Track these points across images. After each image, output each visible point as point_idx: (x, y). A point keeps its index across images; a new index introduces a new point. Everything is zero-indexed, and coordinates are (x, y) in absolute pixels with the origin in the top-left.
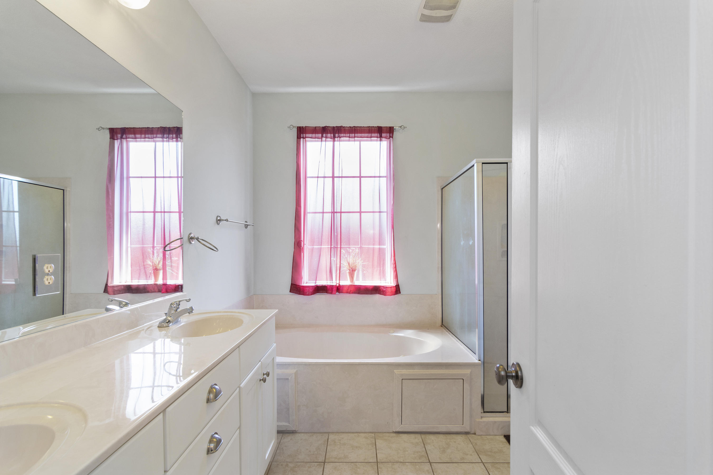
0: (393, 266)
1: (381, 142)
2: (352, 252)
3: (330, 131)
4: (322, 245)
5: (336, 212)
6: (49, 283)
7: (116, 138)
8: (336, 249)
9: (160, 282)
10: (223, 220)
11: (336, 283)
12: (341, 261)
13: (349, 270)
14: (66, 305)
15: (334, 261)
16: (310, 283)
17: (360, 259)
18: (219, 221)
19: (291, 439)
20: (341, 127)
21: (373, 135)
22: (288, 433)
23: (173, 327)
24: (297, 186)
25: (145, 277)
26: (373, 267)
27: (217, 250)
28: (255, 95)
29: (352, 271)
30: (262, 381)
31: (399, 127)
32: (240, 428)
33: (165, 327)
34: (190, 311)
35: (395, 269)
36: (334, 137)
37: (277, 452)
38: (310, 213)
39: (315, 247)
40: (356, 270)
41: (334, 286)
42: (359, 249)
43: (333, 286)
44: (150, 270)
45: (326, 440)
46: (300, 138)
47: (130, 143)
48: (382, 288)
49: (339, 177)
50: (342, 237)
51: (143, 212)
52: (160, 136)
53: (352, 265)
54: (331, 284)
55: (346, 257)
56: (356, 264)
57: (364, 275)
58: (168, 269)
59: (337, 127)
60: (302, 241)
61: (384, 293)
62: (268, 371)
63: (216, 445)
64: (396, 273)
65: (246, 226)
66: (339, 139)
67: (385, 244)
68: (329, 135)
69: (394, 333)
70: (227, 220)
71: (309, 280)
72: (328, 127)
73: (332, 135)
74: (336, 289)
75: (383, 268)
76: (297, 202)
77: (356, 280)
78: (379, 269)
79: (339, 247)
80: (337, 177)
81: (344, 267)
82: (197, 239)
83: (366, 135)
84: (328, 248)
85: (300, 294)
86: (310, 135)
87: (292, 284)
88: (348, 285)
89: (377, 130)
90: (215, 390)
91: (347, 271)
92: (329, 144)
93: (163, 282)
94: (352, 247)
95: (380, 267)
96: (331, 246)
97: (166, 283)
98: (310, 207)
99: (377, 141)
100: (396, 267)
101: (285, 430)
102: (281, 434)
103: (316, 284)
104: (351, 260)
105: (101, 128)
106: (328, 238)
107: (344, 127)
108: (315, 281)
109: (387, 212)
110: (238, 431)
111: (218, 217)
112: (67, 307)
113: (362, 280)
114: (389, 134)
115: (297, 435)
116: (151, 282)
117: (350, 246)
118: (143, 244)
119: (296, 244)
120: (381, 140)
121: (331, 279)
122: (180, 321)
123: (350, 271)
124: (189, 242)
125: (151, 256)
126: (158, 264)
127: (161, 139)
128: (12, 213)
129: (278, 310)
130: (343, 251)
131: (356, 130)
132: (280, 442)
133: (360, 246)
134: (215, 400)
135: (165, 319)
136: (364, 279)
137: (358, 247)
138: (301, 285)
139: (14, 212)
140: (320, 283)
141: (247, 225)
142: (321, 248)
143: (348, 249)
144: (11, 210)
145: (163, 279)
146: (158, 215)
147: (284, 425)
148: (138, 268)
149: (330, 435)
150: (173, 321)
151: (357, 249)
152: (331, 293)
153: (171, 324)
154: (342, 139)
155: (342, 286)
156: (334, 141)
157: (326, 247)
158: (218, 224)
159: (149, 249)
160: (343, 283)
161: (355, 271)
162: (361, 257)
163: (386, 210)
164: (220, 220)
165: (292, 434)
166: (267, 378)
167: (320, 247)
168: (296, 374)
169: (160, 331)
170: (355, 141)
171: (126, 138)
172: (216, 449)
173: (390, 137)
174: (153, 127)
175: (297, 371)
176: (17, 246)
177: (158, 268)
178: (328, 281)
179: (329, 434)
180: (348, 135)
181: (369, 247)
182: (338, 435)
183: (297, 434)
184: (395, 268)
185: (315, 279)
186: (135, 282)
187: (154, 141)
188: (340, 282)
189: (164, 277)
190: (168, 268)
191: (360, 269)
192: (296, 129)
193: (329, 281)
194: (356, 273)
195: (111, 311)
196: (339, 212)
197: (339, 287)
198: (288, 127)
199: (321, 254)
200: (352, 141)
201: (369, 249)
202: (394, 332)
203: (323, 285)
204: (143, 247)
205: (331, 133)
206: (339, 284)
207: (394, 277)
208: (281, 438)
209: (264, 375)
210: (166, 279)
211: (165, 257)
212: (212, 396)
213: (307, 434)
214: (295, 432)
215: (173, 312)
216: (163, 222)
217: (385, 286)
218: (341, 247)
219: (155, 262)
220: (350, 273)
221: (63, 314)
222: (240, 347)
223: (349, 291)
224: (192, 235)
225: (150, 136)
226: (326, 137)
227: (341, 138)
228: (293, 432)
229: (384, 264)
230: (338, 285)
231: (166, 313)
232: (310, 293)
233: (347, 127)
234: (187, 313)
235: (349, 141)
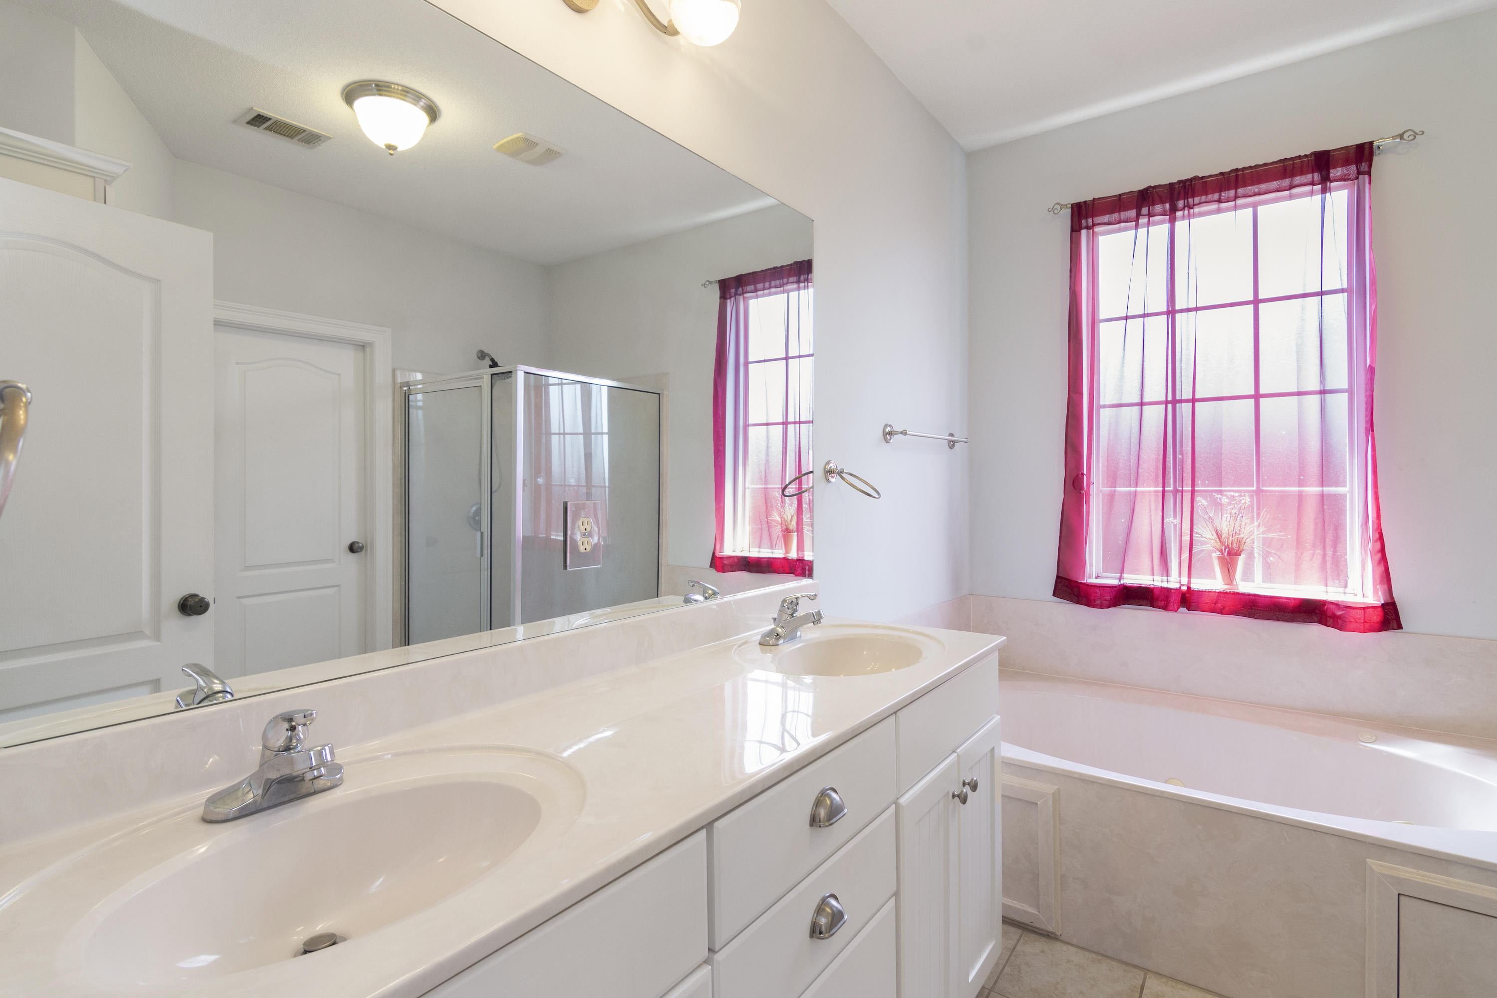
0: (1373, 546)
1: (1328, 195)
2: (1229, 504)
3: (1160, 197)
4: (1139, 483)
5: (1181, 401)
6: (585, 549)
7: (728, 297)
8: (1179, 495)
9: (793, 555)
10: (897, 433)
11: (1180, 582)
12: (1195, 527)
13: (1221, 551)
14: (661, 584)
15: (1175, 526)
16: (1106, 578)
17: (1256, 524)
18: (888, 434)
19: (1043, 951)
20: (1196, 178)
21: (1298, 180)
22: (1035, 932)
23: (786, 648)
24: (1072, 346)
25: (769, 545)
26: (1298, 548)
27: (876, 496)
28: (972, 156)
29: (1229, 553)
30: (957, 799)
31: (1393, 137)
32: (897, 894)
33: (771, 646)
34: (816, 618)
35: (1379, 555)
36: (1174, 209)
37: (1005, 971)
38: (1104, 407)
39: (1118, 489)
40: (1243, 553)
41: (1174, 589)
42: (1251, 497)
43: (1168, 590)
44: (777, 531)
45: (1136, 987)
46: (1079, 230)
47: (751, 301)
48: (1333, 607)
49: (1188, 310)
50: (1197, 465)
51: (767, 424)
52: (794, 279)
53: (1228, 538)
54: (1165, 585)
55: (1210, 517)
56: (1242, 536)
57: (1268, 568)
58: (808, 531)
59: (1180, 182)
60: (1085, 476)
61: (1340, 622)
62: (975, 779)
63: (830, 922)
64: (1382, 568)
65: (952, 444)
66: (1186, 212)
67: (1345, 482)
68: (1158, 208)
69: (1375, 744)
70: (904, 433)
71: (1105, 570)
72: (1155, 187)
73: (1167, 206)
74: (1179, 598)
75: (1335, 552)
76: (1071, 382)
77: (1243, 580)
78: (1319, 552)
79: (1187, 491)
80: (1182, 311)
81: (1203, 543)
82: (840, 473)
83: (1274, 184)
84: (1156, 492)
85: (1078, 602)
86: (1106, 218)
87: (1058, 577)
88: (1218, 591)
89: (1314, 163)
90: (828, 802)
91: (1214, 555)
92: (1159, 230)
93: (798, 554)
94: (1230, 491)
95: (1324, 548)
96: (1164, 486)
97: (803, 557)
98: (1107, 393)
99: (1312, 193)
100: (1383, 550)
101: (1029, 923)
102: (1020, 931)
103: (1122, 582)
104: (1225, 525)
105: (707, 283)
106: (1157, 468)
107: (1203, 178)
108: (1119, 575)
109: (1350, 391)
110: (892, 902)
111: (886, 426)
112: (663, 587)
113: (1264, 582)
114: (1357, 166)
115: (1058, 946)
116: (779, 553)
117: (1223, 488)
118: (766, 484)
119: (1070, 481)
120: (1324, 191)
121: (1166, 570)
122: (801, 637)
123: (1223, 554)
124: (826, 479)
125: (779, 505)
126: (791, 520)
127: (795, 286)
128: (600, 436)
129: (1005, 637)
130: (1203, 501)
131: (1240, 177)
132: (1014, 949)
133: (1254, 488)
134: (827, 824)
135: (773, 629)
136: (1269, 575)
137: (1249, 491)
138: (1082, 581)
139: (602, 434)
140: (1132, 579)
141: (954, 442)
142: (1136, 491)
143: (1218, 495)
144: (600, 431)
145: (798, 551)
146: (791, 428)
147: (1024, 910)
148: (759, 526)
149: (1148, 976)
150: (785, 636)
151: (1245, 495)
152: (1165, 608)
153: (781, 641)
154: (1196, 210)
155: (1198, 591)
156: (1172, 221)
157: (1149, 489)
158: (887, 441)
159: (776, 493)
160: (1198, 584)
161: (1240, 555)
162: (1258, 519)
163: (1345, 386)
164: (890, 434)
165: (1045, 939)
166: (970, 794)
167: (1133, 489)
168: (1056, 796)
169: (762, 651)
170: (1236, 208)
171: (743, 293)
172: (830, 932)
173: (1359, 173)
174: (782, 266)
175: (1058, 789)
176: (605, 487)
177: (791, 528)
178: (1154, 577)
179: (1145, 975)
180: (1216, 196)
181: (1283, 491)
182: (1173, 987)
183: (1060, 944)
184: (1379, 552)
185: (1120, 567)
186: (755, 553)
187: (784, 292)
188: (1193, 580)
189: (800, 547)
190: (806, 529)
191: (1255, 549)
192: (1069, 211)
193: (1159, 576)
194: (1241, 560)
195: (690, 604)
196: (1187, 401)
197: (1188, 595)
198: (1050, 210)
199: (1136, 509)
200: (1228, 210)
201: (1284, 496)
202: (1375, 741)
203: (1142, 585)
204: (767, 488)
205: (1162, 202)
206: (1189, 588)
207: (1378, 580)
208: (1019, 940)
209: (964, 784)
210: (803, 551)
211: (802, 508)
212: (822, 813)
213: (1086, 953)
214: (1054, 938)
215: (785, 617)
216: (798, 439)
217: (1343, 601)
218: (1193, 492)
219: (785, 517)
220: (1221, 559)
221: (658, 597)
222: (899, 713)
223: (1219, 605)
224: (831, 465)
225: (778, 282)
226: (1150, 215)
227: (1193, 208)
228: (1048, 935)
229: (1338, 539)
230: (1184, 588)
231: (775, 619)
232: (1106, 603)
233: (1211, 176)
234: (811, 622)
235: (1219, 211)
